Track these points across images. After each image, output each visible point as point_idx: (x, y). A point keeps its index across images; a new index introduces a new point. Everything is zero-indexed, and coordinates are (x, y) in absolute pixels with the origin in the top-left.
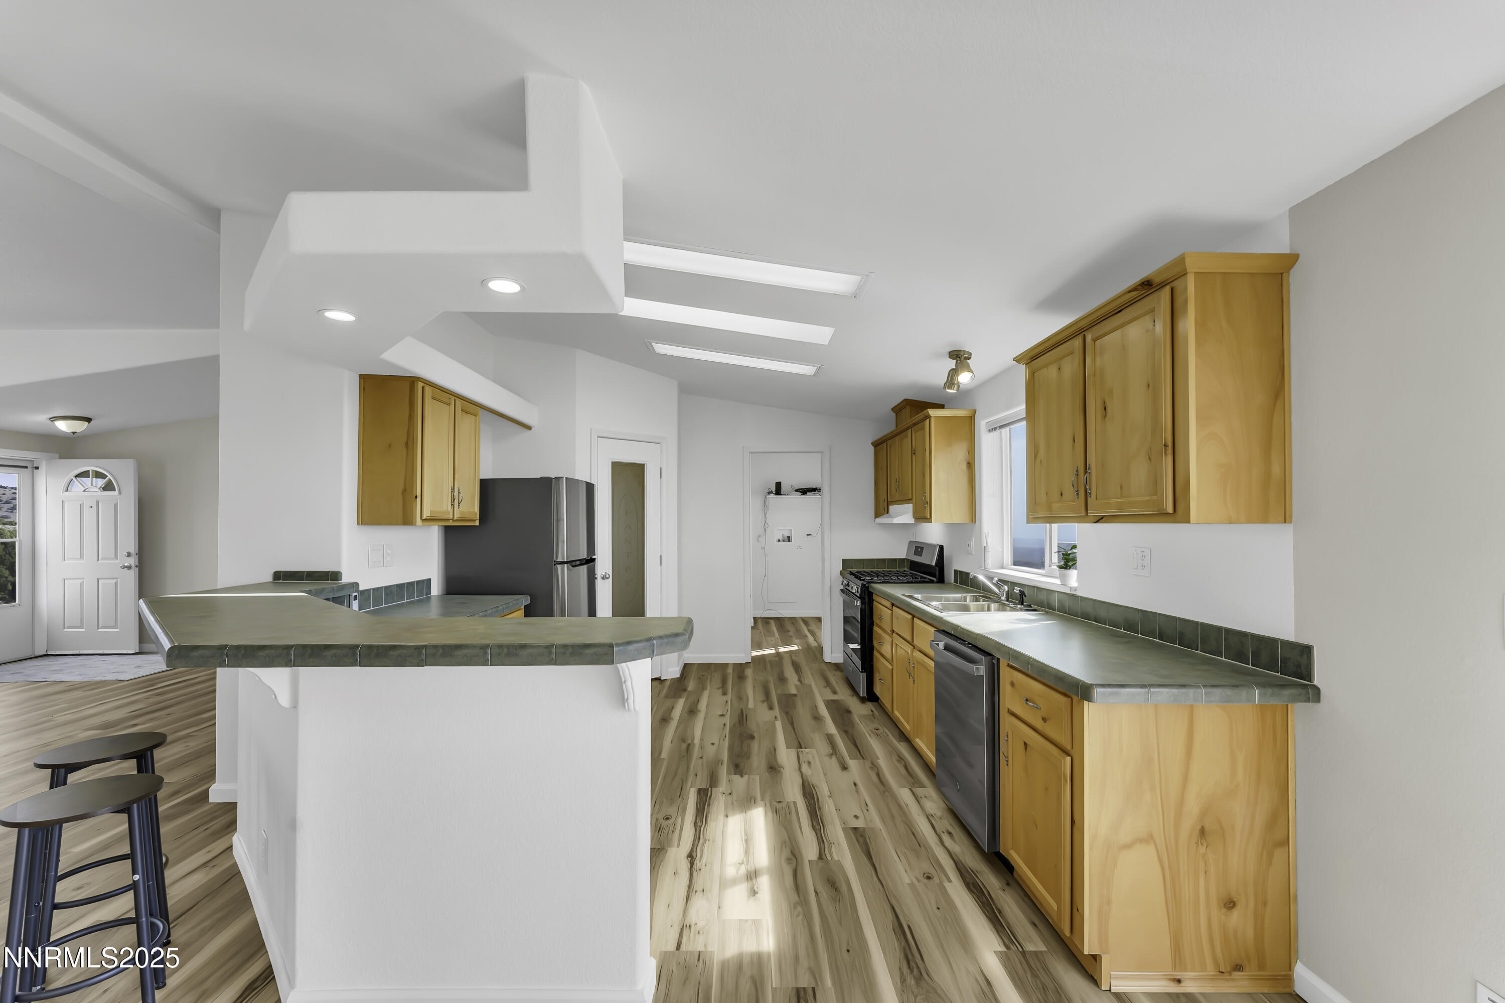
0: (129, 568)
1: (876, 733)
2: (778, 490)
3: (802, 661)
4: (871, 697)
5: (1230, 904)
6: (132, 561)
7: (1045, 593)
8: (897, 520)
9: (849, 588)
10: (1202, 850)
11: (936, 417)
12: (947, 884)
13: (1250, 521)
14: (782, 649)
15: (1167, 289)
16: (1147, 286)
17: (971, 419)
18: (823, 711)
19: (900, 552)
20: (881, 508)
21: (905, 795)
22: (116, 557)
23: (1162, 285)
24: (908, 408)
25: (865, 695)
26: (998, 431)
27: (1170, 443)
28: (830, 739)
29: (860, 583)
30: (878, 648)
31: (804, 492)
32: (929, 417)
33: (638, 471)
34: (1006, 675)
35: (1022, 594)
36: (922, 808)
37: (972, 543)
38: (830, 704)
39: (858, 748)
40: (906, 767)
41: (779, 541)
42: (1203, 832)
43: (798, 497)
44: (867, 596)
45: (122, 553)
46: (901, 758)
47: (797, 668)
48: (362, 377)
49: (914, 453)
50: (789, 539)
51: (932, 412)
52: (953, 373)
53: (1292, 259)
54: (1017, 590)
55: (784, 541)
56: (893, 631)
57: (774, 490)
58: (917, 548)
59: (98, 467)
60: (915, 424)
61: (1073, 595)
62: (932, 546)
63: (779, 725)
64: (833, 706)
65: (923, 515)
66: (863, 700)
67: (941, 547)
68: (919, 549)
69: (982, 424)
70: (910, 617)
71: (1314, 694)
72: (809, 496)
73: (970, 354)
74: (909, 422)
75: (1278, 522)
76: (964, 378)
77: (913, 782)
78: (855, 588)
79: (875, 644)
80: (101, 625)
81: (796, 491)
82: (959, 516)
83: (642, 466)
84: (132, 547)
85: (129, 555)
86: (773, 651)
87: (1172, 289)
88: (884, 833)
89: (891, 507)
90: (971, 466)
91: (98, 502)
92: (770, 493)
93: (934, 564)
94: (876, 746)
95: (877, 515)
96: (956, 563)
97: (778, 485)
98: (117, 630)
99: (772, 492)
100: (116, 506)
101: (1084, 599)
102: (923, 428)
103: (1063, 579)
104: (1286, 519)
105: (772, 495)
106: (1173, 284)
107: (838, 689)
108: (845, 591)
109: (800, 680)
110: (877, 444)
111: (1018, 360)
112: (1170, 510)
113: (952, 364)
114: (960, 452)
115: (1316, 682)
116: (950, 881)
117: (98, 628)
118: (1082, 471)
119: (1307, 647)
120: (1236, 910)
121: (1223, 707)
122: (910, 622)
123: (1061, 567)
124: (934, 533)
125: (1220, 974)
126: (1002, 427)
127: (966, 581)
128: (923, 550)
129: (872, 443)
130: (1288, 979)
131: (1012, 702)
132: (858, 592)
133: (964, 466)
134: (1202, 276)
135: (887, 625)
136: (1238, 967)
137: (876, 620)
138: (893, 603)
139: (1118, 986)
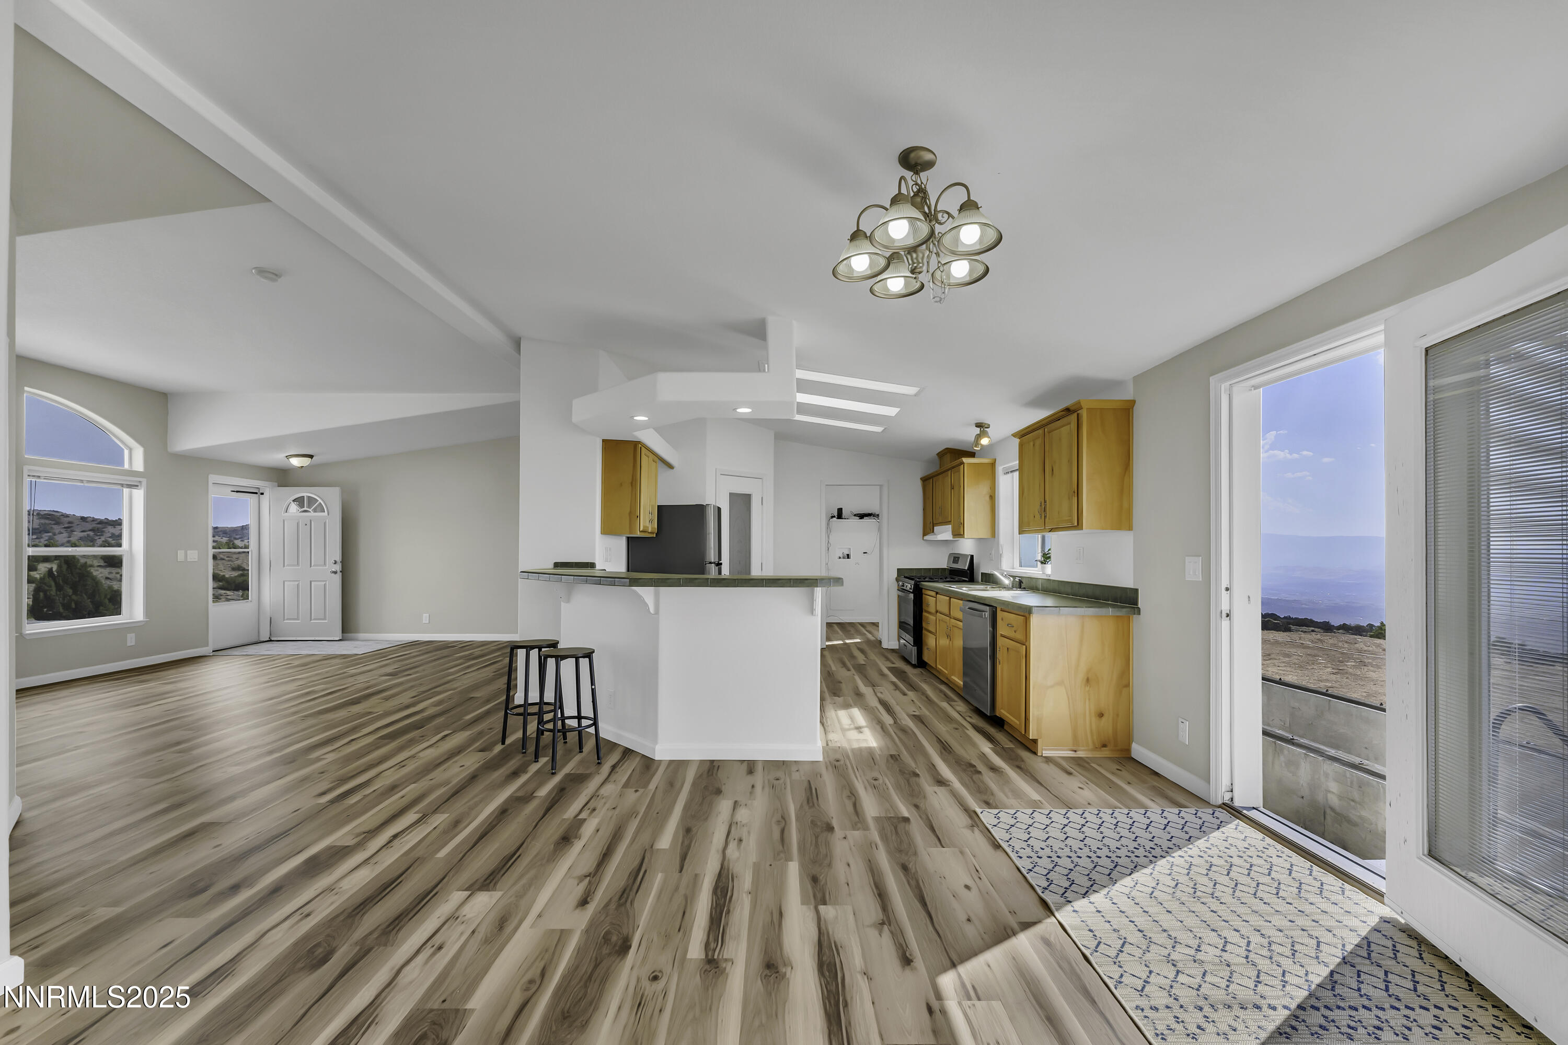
0: (335, 573)
1: (925, 681)
2: (840, 515)
3: (865, 647)
4: (921, 664)
5: (1101, 715)
6: (338, 568)
7: (1034, 580)
8: (940, 537)
9: (905, 588)
10: (1087, 688)
11: (968, 464)
12: (967, 731)
13: (1112, 529)
14: (848, 641)
15: (1075, 415)
16: (1068, 411)
17: (993, 465)
18: (886, 671)
19: (942, 562)
20: (928, 528)
21: (944, 705)
22: (325, 564)
23: (1074, 411)
24: (948, 456)
25: (916, 663)
26: (1010, 475)
27: (1076, 492)
28: (894, 684)
29: (913, 582)
30: (926, 627)
31: (862, 516)
32: (963, 463)
33: (747, 498)
34: (1000, 614)
35: (1021, 582)
36: (955, 709)
37: (993, 552)
38: (890, 669)
39: (913, 687)
40: (945, 695)
41: (840, 558)
42: (1088, 680)
43: (857, 520)
44: (918, 592)
45: (330, 561)
46: (941, 691)
47: (862, 651)
48: (603, 441)
49: (952, 488)
50: (848, 556)
51: (965, 460)
52: (979, 437)
53: (1132, 403)
54: (1017, 579)
55: (844, 558)
56: (937, 612)
57: (836, 514)
59: (312, 493)
60: (953, 467)
61: (1048, 580)
62: (966, 556)
63: (857, 678)
64: (893, 670)
65: (958, 533)
66: (914, 666)
67: (972, 557)
68: (956, 558)
69: (1000, 469)
70: (948, 598)
71: (1138, 611)
72: (866, 520)
73: (989, 425)
74: (949, 466)
75: (1127, 530)
76: (985, 441)
77: (948, 699)
78: (909, 586)
79: (924, 625)
80: (312, 618)
81: (855, 515)
82: (984, 533)
83: (750, 495)
84: (338, 557)
85: (335, 562)
86: (841, 642)
87: (1078, 414)
88: (931, 716)
89: (935, 528)
90: (992, 498)
91: (311, 521)
92: (832, 517)
93: (966, 568)
94: (925, 687)
95: (925, 534)
96: (983, 568)
97: (840, 511)
98: (326, 621)
99: (834, 517)
100: (325, 524)
101: (1054, 581)
102: (959, 471)
103: (1043, 569)
104: (1130, 528)
105: (835, 519)
106: (1079, 412)
107: (894, 661)
108: (902, 589)
109: (866, 657)
110: (925, 480)
111: (1014, 435)
112: (1076, 524)
113: (978, 431)
114: (984, 489)
115: (1139, 606)
116: (968, 730)
117: (311, 620)
118: (1043, 503)
119: (1136, 590)
120: (1104, 719)
121: (1098, 617)
122: (948, 601)
123: (1042, 563)
124: (967, 547)
125: (1096, 749)
126: (1012, 472)
127: (989, 579)
128: (958, 560)
129: (921, 479)
130: (1128, 750)
131: (1002, 629)
132: (911, 589)
133: (987, 498)
134: (1090, 410)
135: (932, 610)
136: (1104, 746)
137: (924, 607)
138: (937, 593)
139: (1046, 753)
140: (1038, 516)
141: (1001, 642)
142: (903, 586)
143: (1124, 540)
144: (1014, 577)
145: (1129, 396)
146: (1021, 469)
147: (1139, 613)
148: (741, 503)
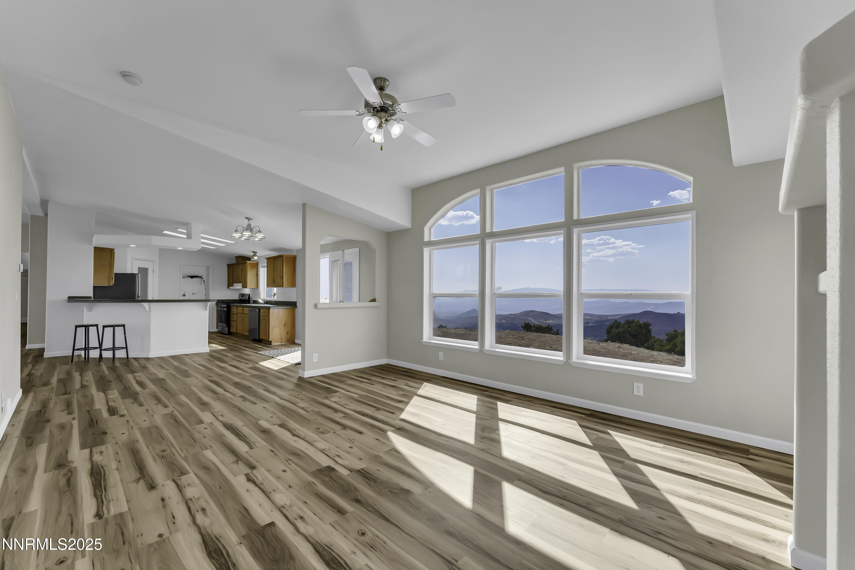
4: (229, 333)
7: (271, 301)
8: (236, 287)
10: (284, 327)
11: (249, 263)
13: (291, 287)
17: (258, 264)
19: (236, 297)
20: (230, 284)
24: (240, 259)
25: (227, 333)
26: (264, 268)
27: (282, 275)
30: (232, 319)
31: (192, 277)
32: (247, 263)
33: (146, 270)
34: (260, 310)
37: (257, 293)
39: (229, 339)
40: (241, 339)
42: (284, 324)
43: (190, 279)
44: (229, 308)
51: (248, 261)
52: (253, 256)
53: (296, 256)
55: (183, 296)
56: (237, 313)
58: (242, 295)
60: (242, 262)
62: (247, 294)
65: (244, 286)
66: (226, 335)
67: (249, 295)
68: (243, 295)
69: (260, 266)
72: (194, 279)
73: (257, 253)
74: (240, 261)
76: (255, 257)
77: (243, 340)
78: (223, 306)
81: (188, 276)
82: (254, 286)
83: (147, 268)
89: (234, 284)
93: (247, 298)
94: (233, 338)
95: (228, 286)
96: (253, 298)
101: (276, 301)
102: (244, 264)
103: (274, 298)
104: (295, 287)
106: (283, 257)
110: (229, 266)
111: (266, 258)
112: (282, 285)
113: (253, 254)
114: (254, 271)
118: (274, 278)
119: (296, 302)
120: (289, 334)
121: (287, 309)
122: (243, 309)
123: (273, 296)
124: (247, 291)
125: (286, 342)
126: (264, 267)
127: (255, 302)
128: (244, 296)
129: (227, 265)
130: (294, 341)
131: (261, 314)
132: (225, 306)
133: (256, 275)
134: (285, 257)
135: (235, 313)
136: (288, 341)
137: (231, 313)
138: (237, 307)
139: (274, 344)
140: (272, 283)
141: (261, 318)
142: (221, 306)
143: (294, 289)
144: (265, 301)
145: (295, 254)
146: (267, 267)
147: (297, 307)
148: (144, 271)
